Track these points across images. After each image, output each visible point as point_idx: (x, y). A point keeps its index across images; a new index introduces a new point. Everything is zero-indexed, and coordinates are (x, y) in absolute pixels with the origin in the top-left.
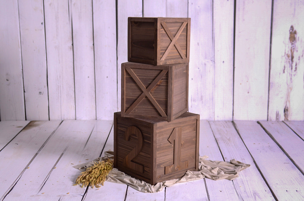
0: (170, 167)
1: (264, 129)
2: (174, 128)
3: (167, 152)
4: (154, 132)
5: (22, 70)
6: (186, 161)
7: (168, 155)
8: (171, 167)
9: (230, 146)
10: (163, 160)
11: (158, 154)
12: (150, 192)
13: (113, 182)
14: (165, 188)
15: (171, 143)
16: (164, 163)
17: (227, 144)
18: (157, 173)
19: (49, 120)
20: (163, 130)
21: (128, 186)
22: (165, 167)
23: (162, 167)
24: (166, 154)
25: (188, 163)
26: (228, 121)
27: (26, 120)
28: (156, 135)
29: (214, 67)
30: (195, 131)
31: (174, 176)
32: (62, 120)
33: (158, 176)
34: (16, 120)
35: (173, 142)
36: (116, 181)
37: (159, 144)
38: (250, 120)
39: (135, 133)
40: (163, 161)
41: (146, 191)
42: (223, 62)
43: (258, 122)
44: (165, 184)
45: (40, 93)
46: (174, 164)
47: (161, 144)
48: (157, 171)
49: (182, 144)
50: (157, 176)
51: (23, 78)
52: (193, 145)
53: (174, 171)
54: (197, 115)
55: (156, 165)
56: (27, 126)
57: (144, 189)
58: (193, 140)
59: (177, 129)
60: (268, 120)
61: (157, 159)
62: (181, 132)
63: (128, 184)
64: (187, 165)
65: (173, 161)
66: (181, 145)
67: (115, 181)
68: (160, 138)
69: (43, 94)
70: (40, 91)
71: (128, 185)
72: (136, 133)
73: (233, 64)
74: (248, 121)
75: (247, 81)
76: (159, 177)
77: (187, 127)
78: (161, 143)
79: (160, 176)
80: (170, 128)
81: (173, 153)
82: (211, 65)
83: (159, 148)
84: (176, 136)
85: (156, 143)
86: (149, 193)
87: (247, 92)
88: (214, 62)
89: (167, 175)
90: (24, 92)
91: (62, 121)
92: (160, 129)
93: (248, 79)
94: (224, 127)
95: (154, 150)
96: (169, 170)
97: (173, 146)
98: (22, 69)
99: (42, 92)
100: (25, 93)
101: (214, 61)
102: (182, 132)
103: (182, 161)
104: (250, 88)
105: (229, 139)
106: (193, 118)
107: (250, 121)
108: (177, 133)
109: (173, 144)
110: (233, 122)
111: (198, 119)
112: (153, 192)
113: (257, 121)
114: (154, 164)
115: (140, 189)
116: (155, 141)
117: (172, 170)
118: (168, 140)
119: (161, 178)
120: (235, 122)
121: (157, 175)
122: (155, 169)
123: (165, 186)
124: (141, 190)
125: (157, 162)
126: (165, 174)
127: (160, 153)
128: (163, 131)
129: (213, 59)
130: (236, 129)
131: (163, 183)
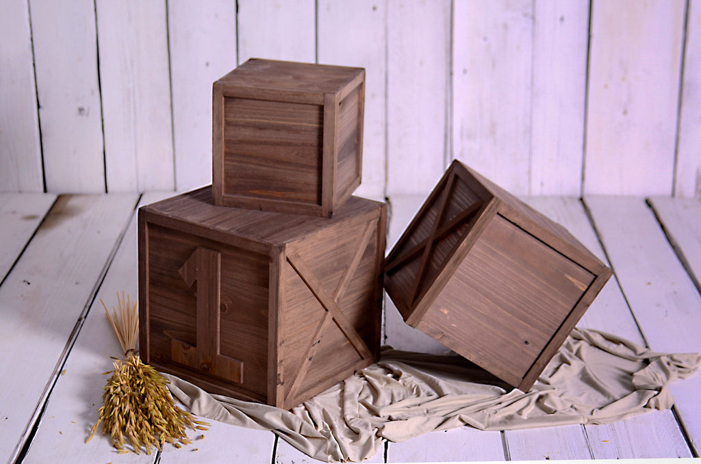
1: (662, 227)
5: (32, 40)
12: (342, 460)
13: (234, 424)
14: (386, 444)
19: (107, 192)
21: (277, 436)
26: (571, 197)
27: (45, 191)
29: (533, 36)
32: (141, 191)
34: (20, 192)
36: (244, 422)
41: (330, 457)
42: (562, 19)
43: (648, 203)
44: (384, 433)
45: (81, 110)
51: (34, 65)
56: (48, 214)
57: (323, 449)
60: (673, 195)
63: (279, 430)
67: (238, 421)
69: (88, 115)
70: (80, 105)
71: (278, 433)
73: (586, 26)
74: (622, 197)
75: (623, 79)
82: (524, 29)
86: (340, 463)
87: (622, 110)
88: (531, 20)
90: (39, 107)
91: (141, 196)
93: (626, 72)
98: (29, 35)
99: (86, 109)
100: (41, 111)
104: (629, 99)
107: (628, 197)
112: (349, 460)
113: (644, 197)
115: (312, 449)
120: (588, 201)
123: (383, 438)
124: (317, 452)
129: (529, 10)
130: (594, 228)
131: (376, 430)
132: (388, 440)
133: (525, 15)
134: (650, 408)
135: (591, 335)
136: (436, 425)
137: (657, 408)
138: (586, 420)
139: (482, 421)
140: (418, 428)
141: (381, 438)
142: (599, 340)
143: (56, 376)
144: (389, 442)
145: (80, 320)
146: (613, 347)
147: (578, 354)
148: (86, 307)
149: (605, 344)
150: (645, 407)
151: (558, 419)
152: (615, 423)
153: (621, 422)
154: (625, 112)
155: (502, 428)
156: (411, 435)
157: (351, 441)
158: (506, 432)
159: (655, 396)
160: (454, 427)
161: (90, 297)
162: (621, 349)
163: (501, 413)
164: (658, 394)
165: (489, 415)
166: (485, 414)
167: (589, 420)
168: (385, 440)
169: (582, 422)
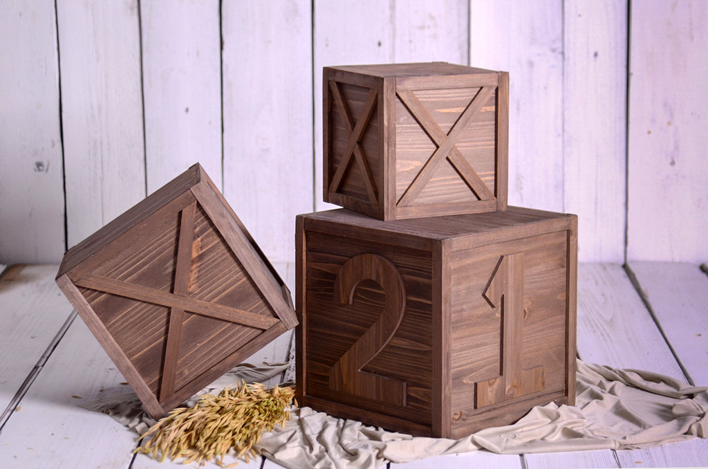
0: (490, 385)
2: (502, 257)
3: (480, 336)
4: (443, 267)
6: (538, 366)
7: (485, 344)
8: (495, 386)
9: (611, 341)
10: (470, 361)
11: (456, 339)
15: (493, 306)
16: (472, 371)
17: (601, 338)
18: (452, 403)
20: (468, 261)
22: (476, 385)
23: (467, 384)
24: (479, 342)
25: (543, 374)
26: (612, 264)
28: (449, 277)
29: (563, 74)
30: (564, 270)
31: (503, 415)
33: (456, 414)
35: (500, 303)
37: (457, 308)
38: (677, 259)
39: (374, 278)
40: (468, 364)
42: (596, 55)
43: (703, 269)
45: (39, 165)
46: (501, 374)
47: (464, 307)
48: (453, 397)
49: (525, 311)
50: (452, 413)
52: (559, 317)
53: (502, 398)
54: (568, 215)
55: (451, 375)
58: (559, 297)
59: (510, 260)
61: (453, 355)
62: (523, 270)
64: (540, 379)
65: (498, 364)
66: (523, 314)
68: (460, 287)
70: (38, 160)
72: (378, 276)
73: (624, 63)
74: (673, 263)
75: (669, 123)
76: (457, 417)
77: (540, 255)
78: (463, 303)
79: (461, 414)
80: (490, 256)
81: (499, 340)
82: (553, 66)
83: (457, 322)
84: (507, 283)
85: (450, 305)
87: (669, 160)
88: (560, 57)
89: (484, 410)
92: (461, 259)
93: (672, 115)
94: (597, 283)
95: (445, 326)
96: (489, 395)
97: (498, 315)
99: (45, 163)
101: (563, 53)
102: (527, 272)
103: (524, 367)
104: (677, 148)
105: (611, 320)
106: (558, 225)
107: (680, 263)
108: (509, 274)
109: (500, 309)
110: (625, 267)
111: (572, 228)
114: (444, 371)
116: (446, 298)
117: (496, 394)
118: (484, 295)
119: (463, 420)
121: (452, 409)
122: (447, 389)
125: (453, 365)
126: (476, 407)
127: (462, 338)
128: (469, 265)
129: (558, 45)
130: (639, 290)
131: (377, 451)
132: (391, 461)
133: (553, 51)
134: (692, 434)
135: (627, 374)
136: (446, 448)
137: (700, 436)
138: (618, 445)
139: (499, 444)
140: (426, 450)
141: (383, 459)
142: (636, 379)
143: (9, 413)
144: (391, 464)
145: (36, 367)
146: (652, 385)
147: (612, 392)
148: (43, 357)
149: (644, 383)
150: (686, 434)
151: (585, 443)
152: (651, 449)
153: (658, 448)
154: (673, 163)
155: (521, 451)
156: (417, 458)
157: (348, 461)
158: (526, 456)
159: (697, 421)
160: (467, 451)
161: (48, 348)
162: (662, 387)
163: (520, 439)
164: (700, 420)
165: (507, 440)
166: (502, 440)
167: (621, 445)
168: (387, 462)
169: (613, 446)
